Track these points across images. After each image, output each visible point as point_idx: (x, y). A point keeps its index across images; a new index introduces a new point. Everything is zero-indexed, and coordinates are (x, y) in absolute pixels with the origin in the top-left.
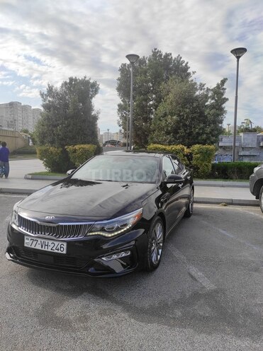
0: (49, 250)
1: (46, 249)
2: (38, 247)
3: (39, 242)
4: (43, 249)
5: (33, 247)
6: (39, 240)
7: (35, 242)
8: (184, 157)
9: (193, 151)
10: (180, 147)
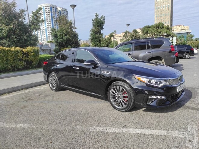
8: (23, 55)
9: (28, 51)
10: (18, 48)
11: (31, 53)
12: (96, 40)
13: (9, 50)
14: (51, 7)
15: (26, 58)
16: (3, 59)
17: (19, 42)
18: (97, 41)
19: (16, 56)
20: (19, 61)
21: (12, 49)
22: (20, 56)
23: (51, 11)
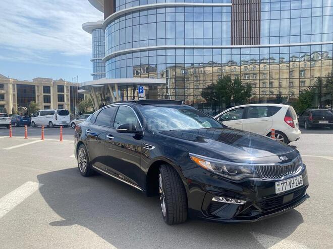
0: (295, 187)
3: (288, 183)
4: (292, 188)
7: (285, 185)
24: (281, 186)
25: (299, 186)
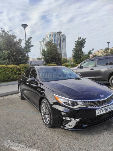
0: (109, 111)
1: (107, 111)
2: (104, 112)
3: (104, 110)
4: (106, 112)
5: (101, 113)
6: (103, 109)
7: (102, 111)
8: (17, 70)
9: (21, 67)
10: (14, 66)
11: (23, 68)
12: (77, 56)
13: (7, 67)
14: (54, 34)
15: (19, 72)
16: (3, 73)
17: (16, 61)
18: (78, 58)
19: (12, 71)
20: (14, 74)
21: (10, 66)
22: (15, 71)
23: (54, 37)
24: (99, 111)
25: (111, 110)
